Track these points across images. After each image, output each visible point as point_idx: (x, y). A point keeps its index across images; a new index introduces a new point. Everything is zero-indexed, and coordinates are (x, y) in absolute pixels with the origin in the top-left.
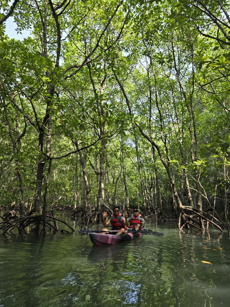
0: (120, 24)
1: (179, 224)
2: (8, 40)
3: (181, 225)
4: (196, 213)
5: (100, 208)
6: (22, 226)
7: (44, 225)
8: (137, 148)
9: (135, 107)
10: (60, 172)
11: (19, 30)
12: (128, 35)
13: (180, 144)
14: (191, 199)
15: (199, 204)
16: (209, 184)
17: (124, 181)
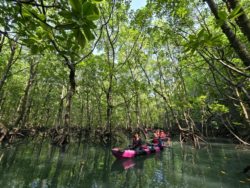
0: (141, 42)
1: (180, 139)
2: (94, 56)
3: (182, 139)
4: (189, 133)
5: (137, 129)
6: (102, 138)
7: (111, 138)
8: (155, 97)
9: (153, 76)
10: (119, 111)
11: (98, 52)
12: (146, 45)
13: (179, 95)
14: (188, 124)
15: (191, 127)
16: (199, 115)
17: (150, 114)
